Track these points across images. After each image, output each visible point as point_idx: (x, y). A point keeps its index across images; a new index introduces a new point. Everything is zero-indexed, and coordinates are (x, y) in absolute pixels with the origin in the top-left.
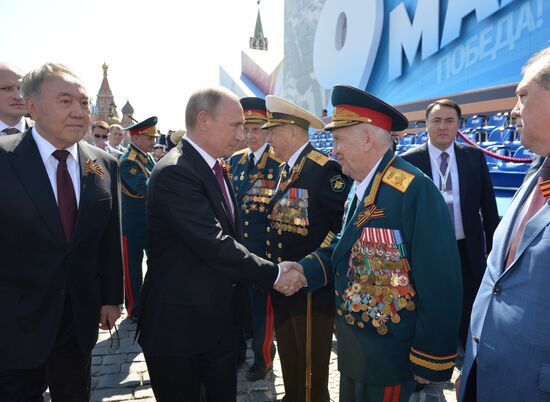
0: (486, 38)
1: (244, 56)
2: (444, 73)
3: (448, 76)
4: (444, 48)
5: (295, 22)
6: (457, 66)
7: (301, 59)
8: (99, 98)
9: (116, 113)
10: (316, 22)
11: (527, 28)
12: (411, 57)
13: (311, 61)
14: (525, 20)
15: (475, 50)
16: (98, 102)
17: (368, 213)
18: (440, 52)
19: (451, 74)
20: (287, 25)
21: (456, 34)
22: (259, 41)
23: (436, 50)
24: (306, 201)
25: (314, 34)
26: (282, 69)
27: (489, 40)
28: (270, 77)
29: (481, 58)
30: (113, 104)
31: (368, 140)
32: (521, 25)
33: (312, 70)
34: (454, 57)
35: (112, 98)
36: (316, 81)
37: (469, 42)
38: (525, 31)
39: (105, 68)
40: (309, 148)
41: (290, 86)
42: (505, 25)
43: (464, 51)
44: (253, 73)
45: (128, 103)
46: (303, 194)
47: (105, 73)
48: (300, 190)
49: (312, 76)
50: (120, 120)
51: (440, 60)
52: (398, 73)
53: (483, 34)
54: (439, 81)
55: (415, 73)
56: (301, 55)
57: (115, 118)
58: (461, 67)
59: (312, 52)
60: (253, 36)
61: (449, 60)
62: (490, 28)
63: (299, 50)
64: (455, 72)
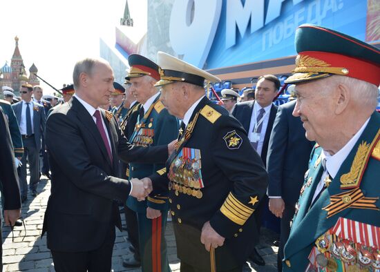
0: (300, 17)
1: (117, 30)
2: (267, 43)
3: (270, 45)
4: (268, 24)
5: (156, 5)
6: (277, 38)
7: (160, 33)
8: (12, 61)
9: (25, 72)
10: (172, 6)
11: (331, 10)
12: (242, 30)
13: (168, 33)
14: (329, 3)
15: (291, 26)
16: (12, 64)
17: (347, 199)
18: (265, 27)
19: (273, 44)
20: (150, 8)
21: (277, 14)
22: (127, 21)
23: (262, 26)
24: (199, 162)
25: (170, 15)
26: (146, 39)
27: (302, 18)
28: (137, 46)
29: (285, 37)
30: (22, 65)
31: (342, 98)
32: (326, 7)
33: (169, 40)
34: (275, 30)
35: (22, 61)
36: (171, 48)
37: (286, 21)
38: (329, 12)
39: (17, 40)
40: (204, 102)
41: (152, 52)
42: (314, 7)
43: (283, 26)
44: (124, 43)
45: (33, 65)
46: (196, 154)
47: (17, 43)
48: (192, 150)
49: (169, 45)
50: (28, 77)
51: (265, 33)
52: (233, 42)
53: (297, 14)
54: (264, 49)
55: (245, 43)
56: (160, 29)
57: (24, 75)
58: (280, 38)
59: (169, 27)
60: (123, 17)
61: (271, 33)
62: (303, 10)
63: (159, 26)
64: (276, 42)
